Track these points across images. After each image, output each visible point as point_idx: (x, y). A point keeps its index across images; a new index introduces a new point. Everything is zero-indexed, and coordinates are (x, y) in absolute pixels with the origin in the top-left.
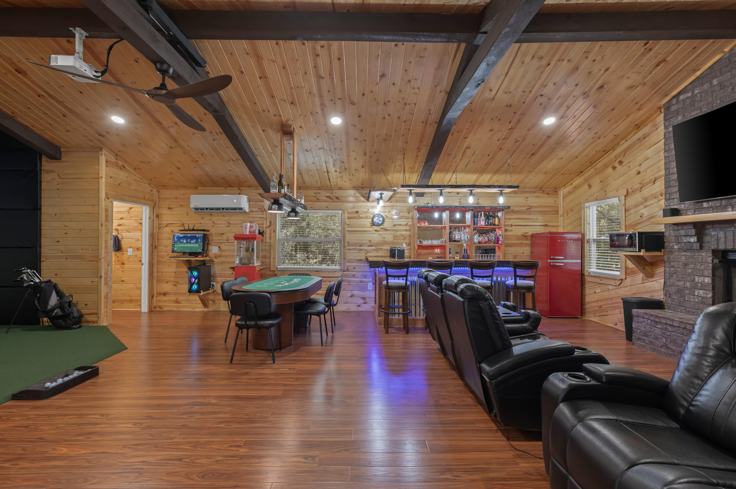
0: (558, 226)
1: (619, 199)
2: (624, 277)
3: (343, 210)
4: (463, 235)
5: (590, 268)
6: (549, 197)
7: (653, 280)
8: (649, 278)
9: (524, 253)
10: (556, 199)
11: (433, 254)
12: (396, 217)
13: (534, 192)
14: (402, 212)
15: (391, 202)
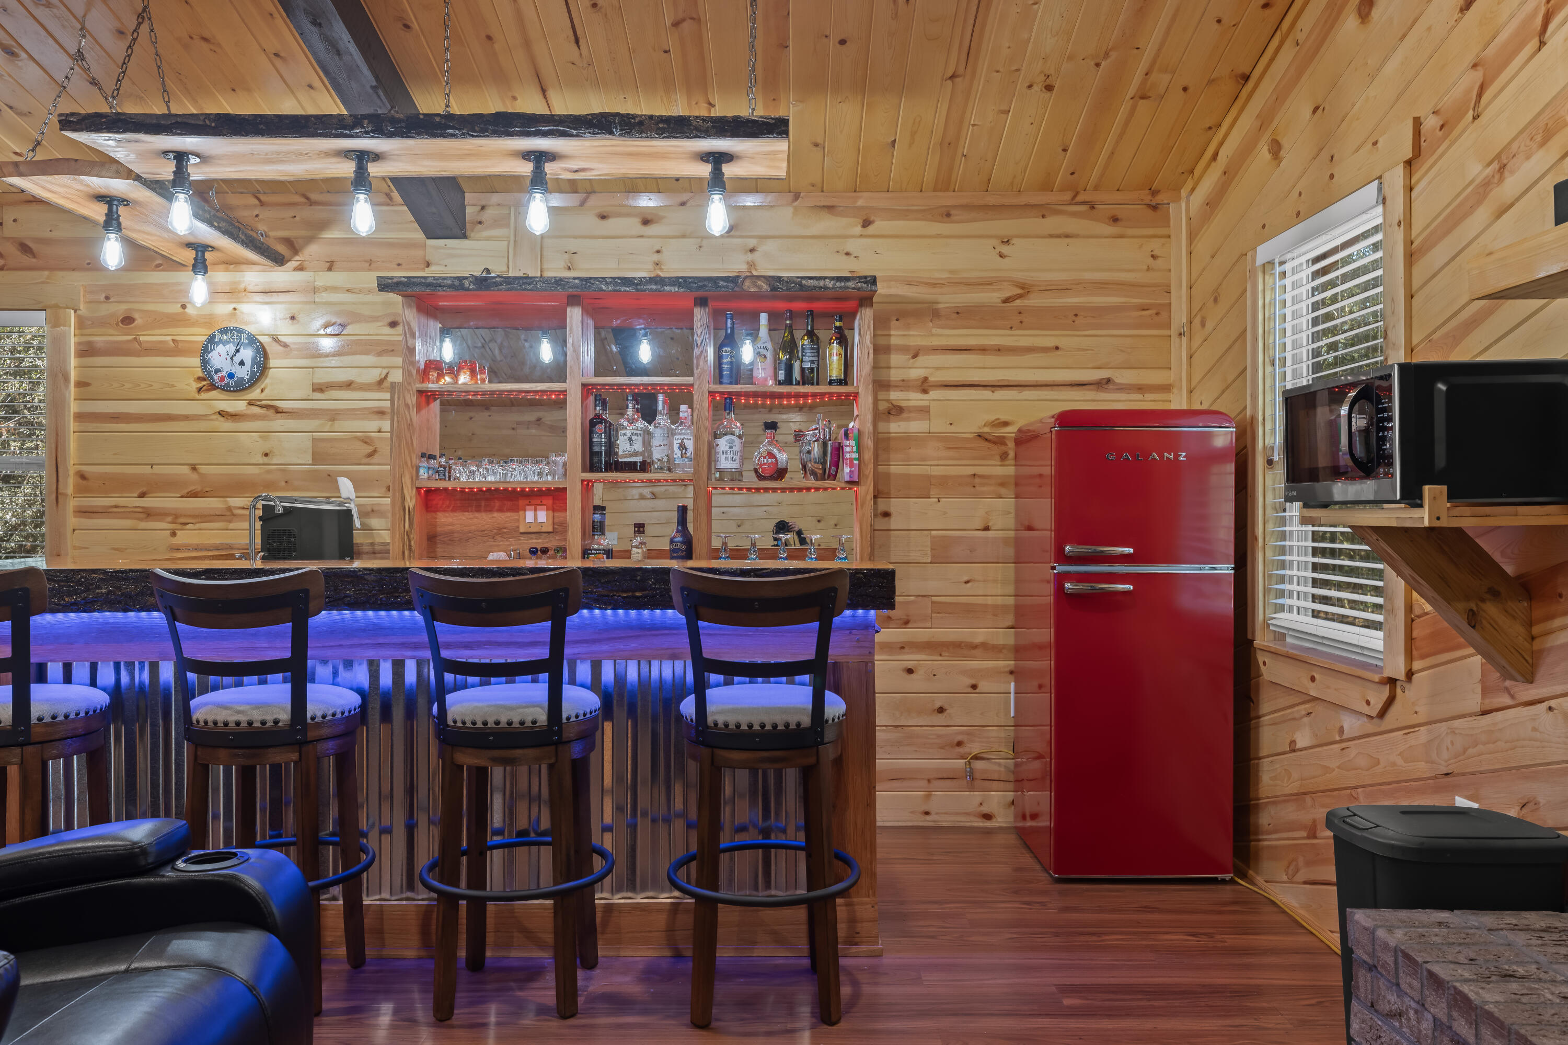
0: (1166, 388)
1: (1380, 190)
2: (1398, 669)
3: (54, 312)
4: (658, 436)
5: (1282, 608)
6: (1121, 236)
7: (1532, 692)
8: (1513, 679)
9: (987, 529)
10: (1155, 245)
11: (512, 532)
12: (328, 344)
13: (1044, 211)
14: (356, 317)
15: (300, 268)
